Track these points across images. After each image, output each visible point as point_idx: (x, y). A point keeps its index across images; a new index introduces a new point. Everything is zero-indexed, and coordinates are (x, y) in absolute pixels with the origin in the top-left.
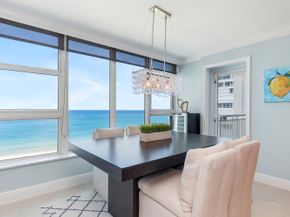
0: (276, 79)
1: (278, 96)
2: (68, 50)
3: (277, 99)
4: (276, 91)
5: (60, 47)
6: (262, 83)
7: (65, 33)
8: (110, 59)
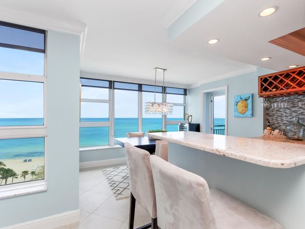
0: (240, 102)
1: (241, 113)
2: (114, 88)
3: (241, 115)
4: (240, 110)
5: (110, 87)
6: (233, 104)
7: (112, 80)
8: (138, 91)
